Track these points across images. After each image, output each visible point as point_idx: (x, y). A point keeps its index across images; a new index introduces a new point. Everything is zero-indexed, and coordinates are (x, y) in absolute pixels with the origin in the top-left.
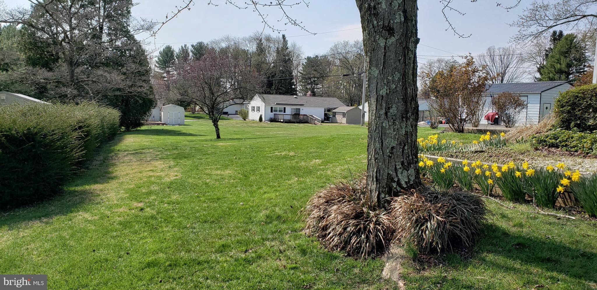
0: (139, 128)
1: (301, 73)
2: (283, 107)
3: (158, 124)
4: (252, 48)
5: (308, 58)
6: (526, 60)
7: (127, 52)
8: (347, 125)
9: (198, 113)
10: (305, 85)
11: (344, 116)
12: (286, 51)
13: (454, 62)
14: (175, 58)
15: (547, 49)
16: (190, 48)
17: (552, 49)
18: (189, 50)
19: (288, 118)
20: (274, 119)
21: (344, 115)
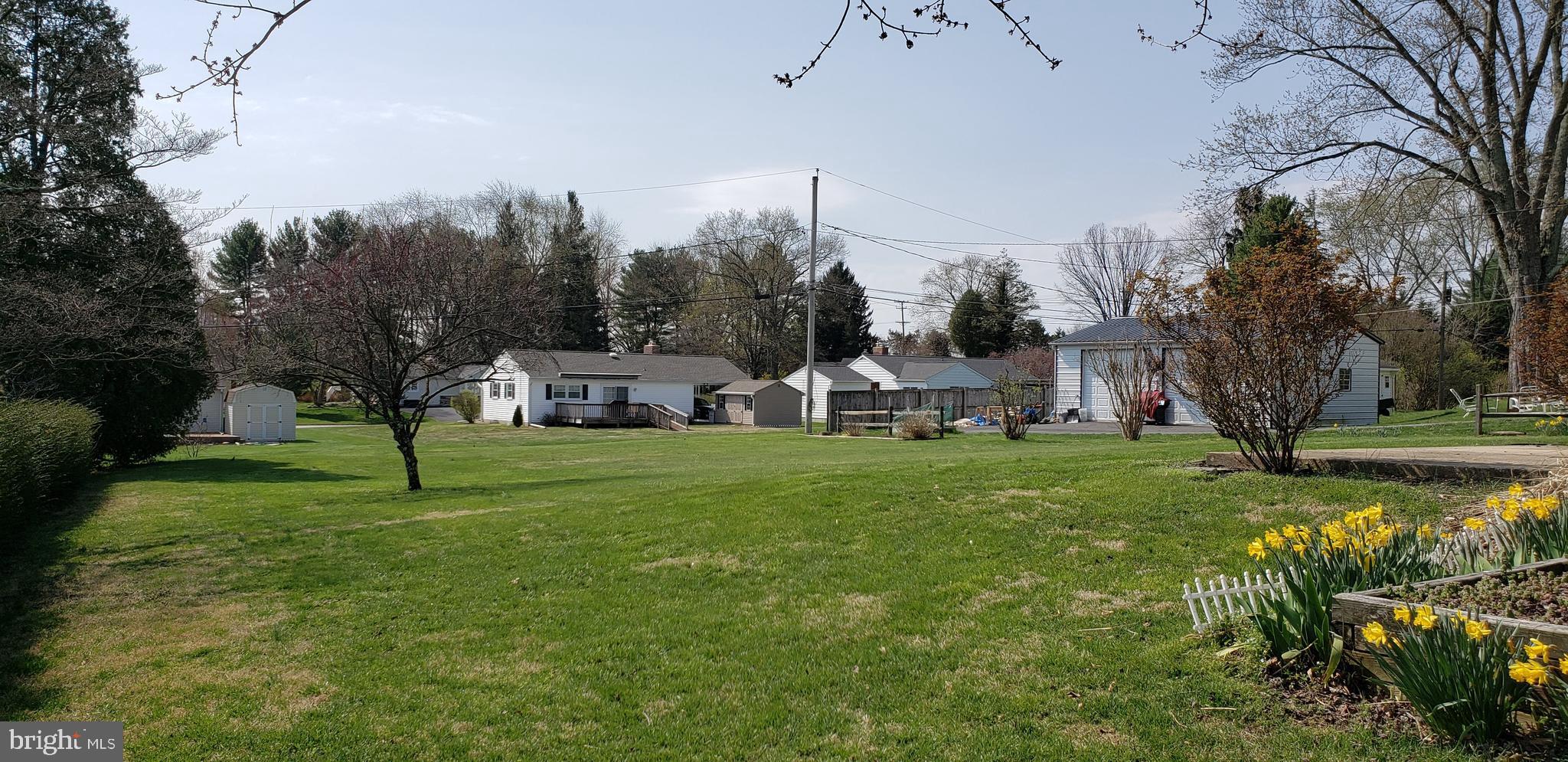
0: (159, 458)
1: (617, 292)
2: (580, 383)
3: (219, 441)
4: (484, 226)
5: (637, 253)
6: (1182, 258)
7: (123, 232)
8: (757, 429)
9: (333, 405)
10: (630, 325)
11: (748, 407)
12: (578, 235)
13: (1008, 264)
14: (267, 254)
15: (1229, 231)
16: (310, 230)
17: (1240, 232)
18: (307, 232)
19: (596, 413)
20: (556, 416)
21: (747, 401)
